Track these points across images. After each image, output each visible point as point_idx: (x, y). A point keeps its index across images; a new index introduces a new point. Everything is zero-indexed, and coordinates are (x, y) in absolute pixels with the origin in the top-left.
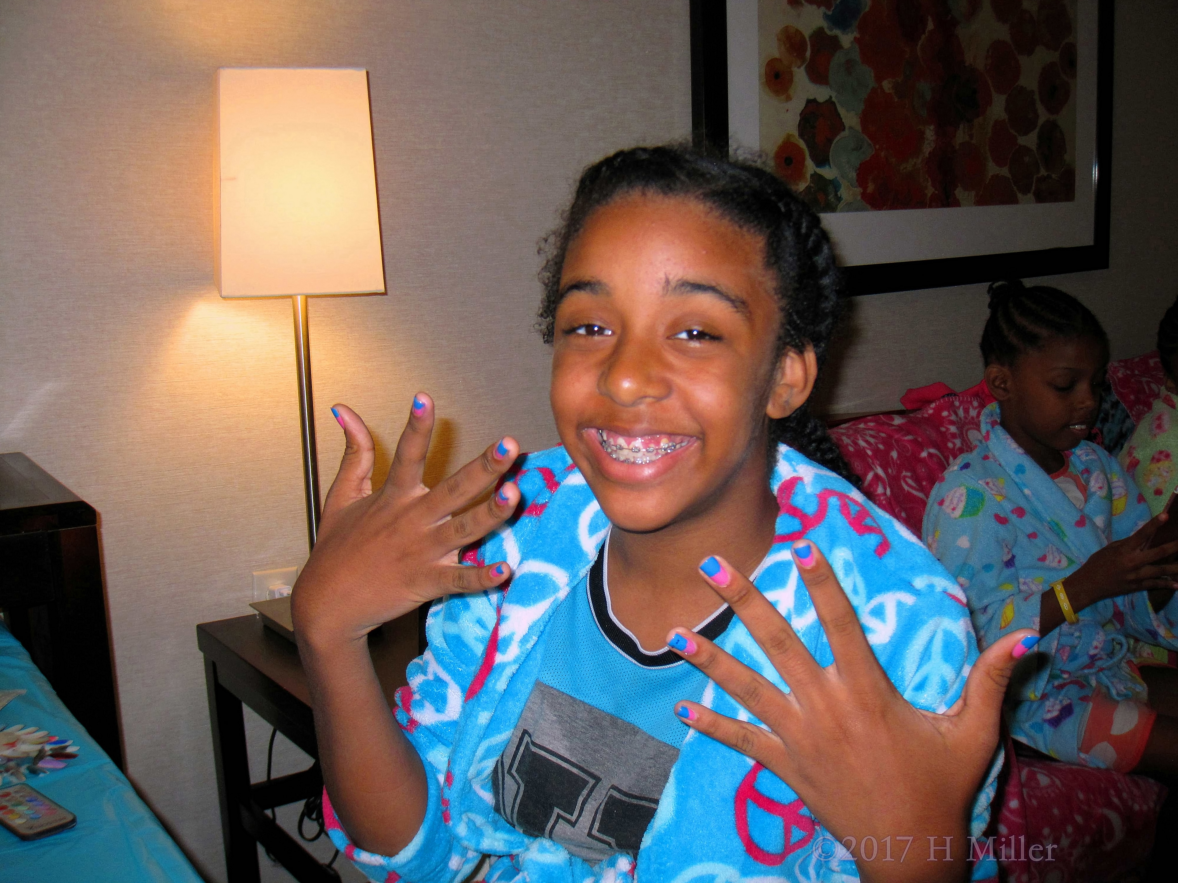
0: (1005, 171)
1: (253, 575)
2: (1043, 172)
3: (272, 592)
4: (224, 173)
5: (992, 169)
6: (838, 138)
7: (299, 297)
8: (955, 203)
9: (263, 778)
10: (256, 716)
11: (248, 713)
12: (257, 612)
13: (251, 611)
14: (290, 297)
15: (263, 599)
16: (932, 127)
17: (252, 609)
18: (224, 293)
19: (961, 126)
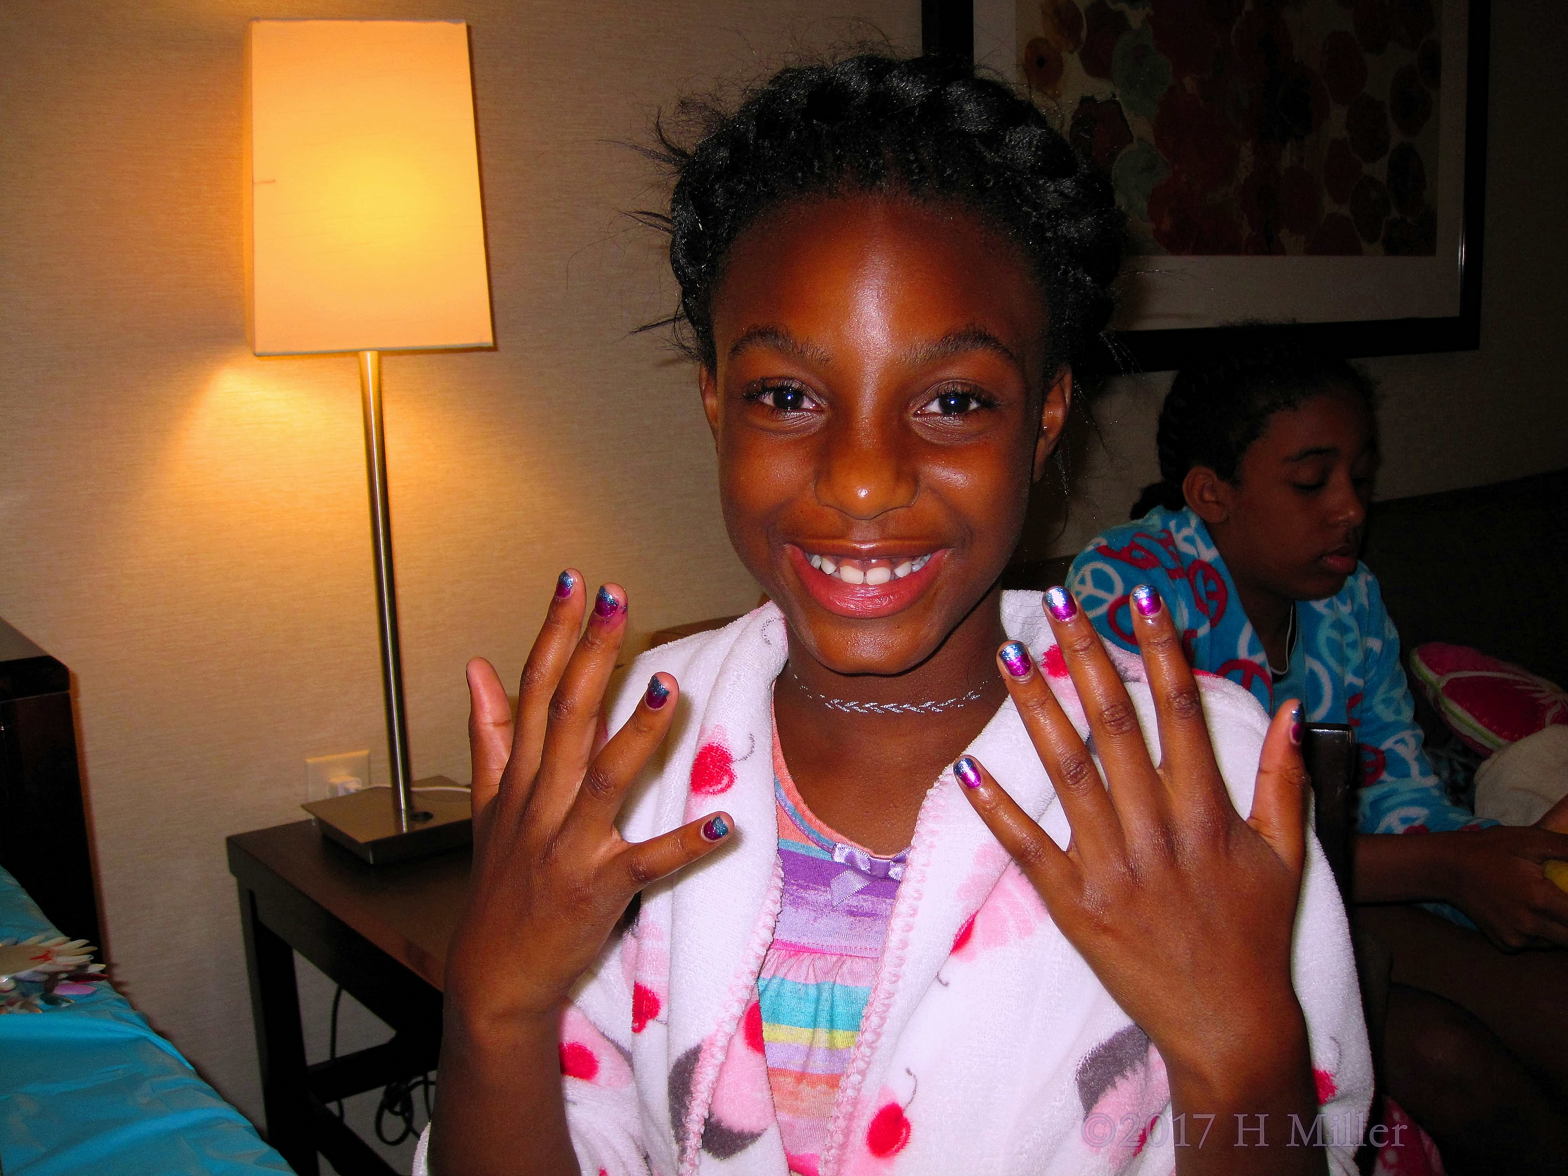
0: (1345, 210)
1: (305, 762)
2: (1395, 214)
3: (333, 788)
4: (259, 174)
5: (1329, 206)
6: (1124, 151)
7: (369, 355)
8: (1280, 251)
9: (325, 1056)
10: (311, 967)
11: (301, 963)
12: (312, 817)
13: (303, 816)
14: (355, 353)
15: (320, 798)
16: (1249, 144)
17: (305, 812)
18: (259, 349)
19: (1288, 145)
